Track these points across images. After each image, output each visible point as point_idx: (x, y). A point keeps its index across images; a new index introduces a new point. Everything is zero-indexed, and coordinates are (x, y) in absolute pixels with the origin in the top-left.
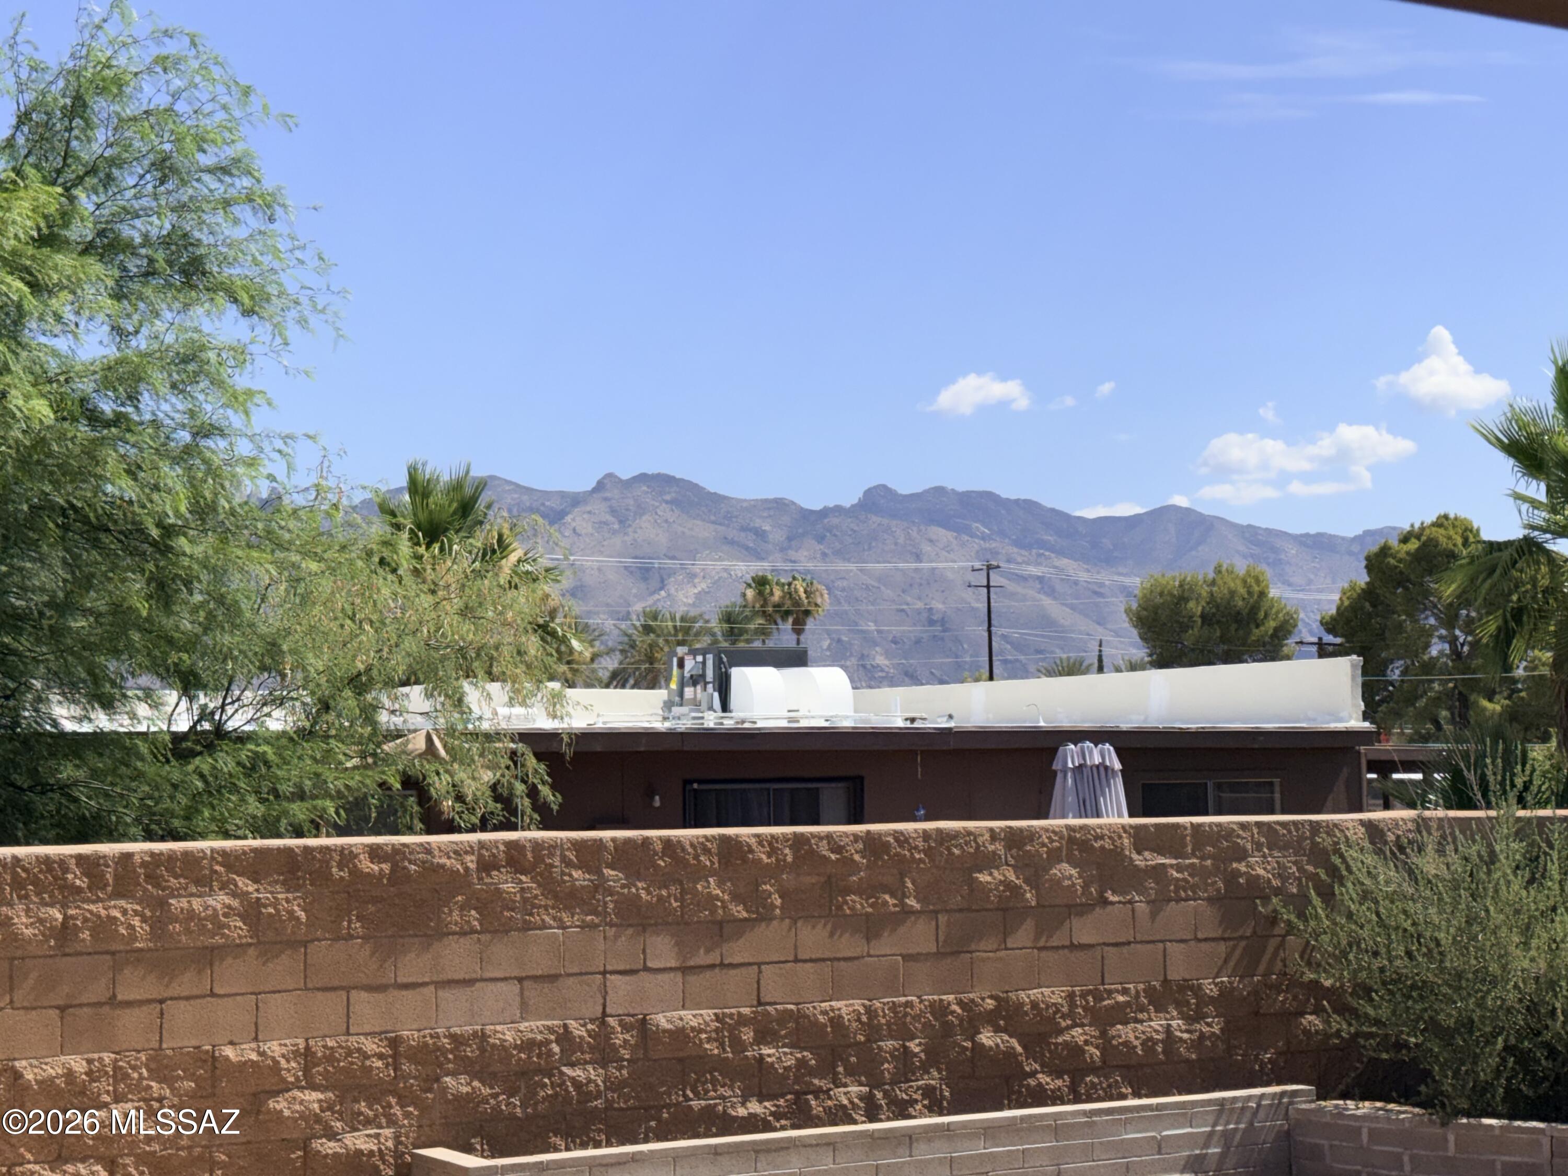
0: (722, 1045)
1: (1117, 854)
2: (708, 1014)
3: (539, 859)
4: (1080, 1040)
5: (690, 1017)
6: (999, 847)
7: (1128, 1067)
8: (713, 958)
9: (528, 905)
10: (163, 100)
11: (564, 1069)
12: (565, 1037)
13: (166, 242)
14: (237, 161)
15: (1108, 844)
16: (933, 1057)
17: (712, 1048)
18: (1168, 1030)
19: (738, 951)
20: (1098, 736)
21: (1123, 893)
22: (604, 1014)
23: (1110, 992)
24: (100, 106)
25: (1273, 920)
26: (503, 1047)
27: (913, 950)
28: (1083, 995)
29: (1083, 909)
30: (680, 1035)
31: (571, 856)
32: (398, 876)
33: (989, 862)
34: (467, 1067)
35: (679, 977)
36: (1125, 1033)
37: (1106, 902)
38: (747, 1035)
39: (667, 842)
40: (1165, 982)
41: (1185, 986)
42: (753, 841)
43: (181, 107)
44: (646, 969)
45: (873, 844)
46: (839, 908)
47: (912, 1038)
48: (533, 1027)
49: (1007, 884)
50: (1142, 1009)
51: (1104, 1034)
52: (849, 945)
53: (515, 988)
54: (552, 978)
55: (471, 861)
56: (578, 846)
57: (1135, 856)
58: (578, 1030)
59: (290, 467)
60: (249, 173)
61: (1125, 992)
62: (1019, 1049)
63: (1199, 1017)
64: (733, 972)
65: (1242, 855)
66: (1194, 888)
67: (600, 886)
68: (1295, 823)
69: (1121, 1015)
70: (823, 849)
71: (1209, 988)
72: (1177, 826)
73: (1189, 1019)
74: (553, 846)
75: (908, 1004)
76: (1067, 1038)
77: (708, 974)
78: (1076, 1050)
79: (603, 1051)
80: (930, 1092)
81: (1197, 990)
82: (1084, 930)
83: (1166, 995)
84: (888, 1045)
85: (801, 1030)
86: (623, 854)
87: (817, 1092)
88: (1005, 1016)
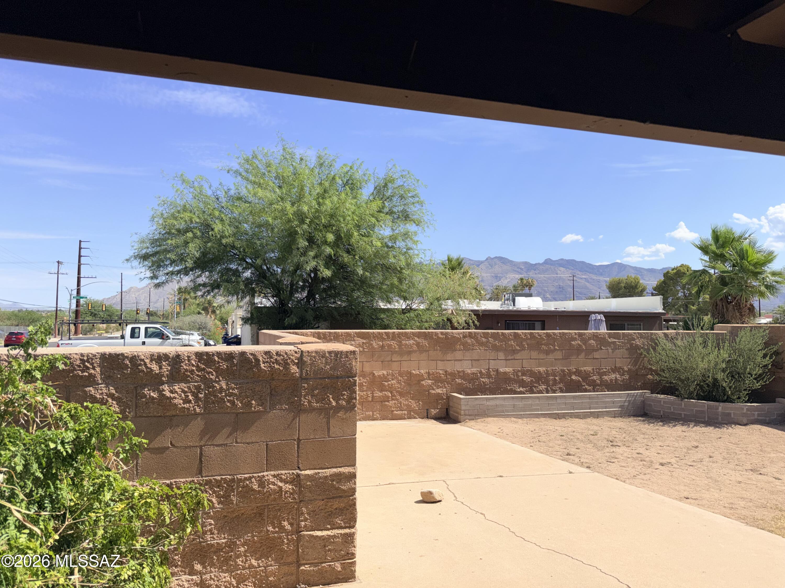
0: (514, 376)
1: (604, 338)
2: (511, 369)
3: (475, 336)
4: (595, 379)
5: (507, 370)
6: (577, 336)
7: (606, 385)
8: (512, 357)
9: (473, 345)
10: (402, 183)
11: (481, 379)
12: (481, 372)
13: (402, 212)
14: (416, 195)
15: (602, 336)
16: (561, 381)
17: (512, 376)
18: (616, 377)
19: (518, 356)
20: (599, 313)
21: (606, 347)
22: (489, 368)
23: (602, 369)
24: (390, 185)
25: (641, 354)
26: (468, 374)
27: (556, 358)
28: (596, 369)
29: (596, 350)
30: (505, 373)
31: (482, 335)
32: (447, 338)
33: (575, 339)
34: (460, 377)
35: (505, 361)
36: (606, 378)
37: (602, 349)
38: (520, 374)
39: (502, 333)
40: (615, 367)
41: (620, 368)
42: (521, 333)
43: (405, 185)
44: (498, 359)
45: (548, 335)
46: (540, 348)
47: (557, 376)
48: (474, 370)
49: (579, 344)
50: (610, 373)
51: (601, 378)
52: (542, 356)
53: (470, 362)
54: (478, 360)
55: (461, 336)
56: (483, 333)
57: (609, 339)
58: (483, 371)
59: (425, 256)
60: (418, 197)
61: (606, 369)
62: (581, 380)
63: (623, 375)
64: (517, 361)
65: (634, 340)
66: (623, 346)
67: (488, 342)
68: (647, 333)
69: (605, 374)
70: (537, 335)
71: (626, 369)
72: (619, 333)
73: (621, 375)
74: (478, 333)
75: (555, 369)
76: (592, 378)
77: (511, 361)
78: (594, 381)
79: (489, 376)
80: (560, 388)
81: (623, 369)
82: (596, 355)
83: (616, 369)
84: (551, 378)
85: (531, 373)
86: (493, 335)
87: (535, 387)
88: (578, 373)
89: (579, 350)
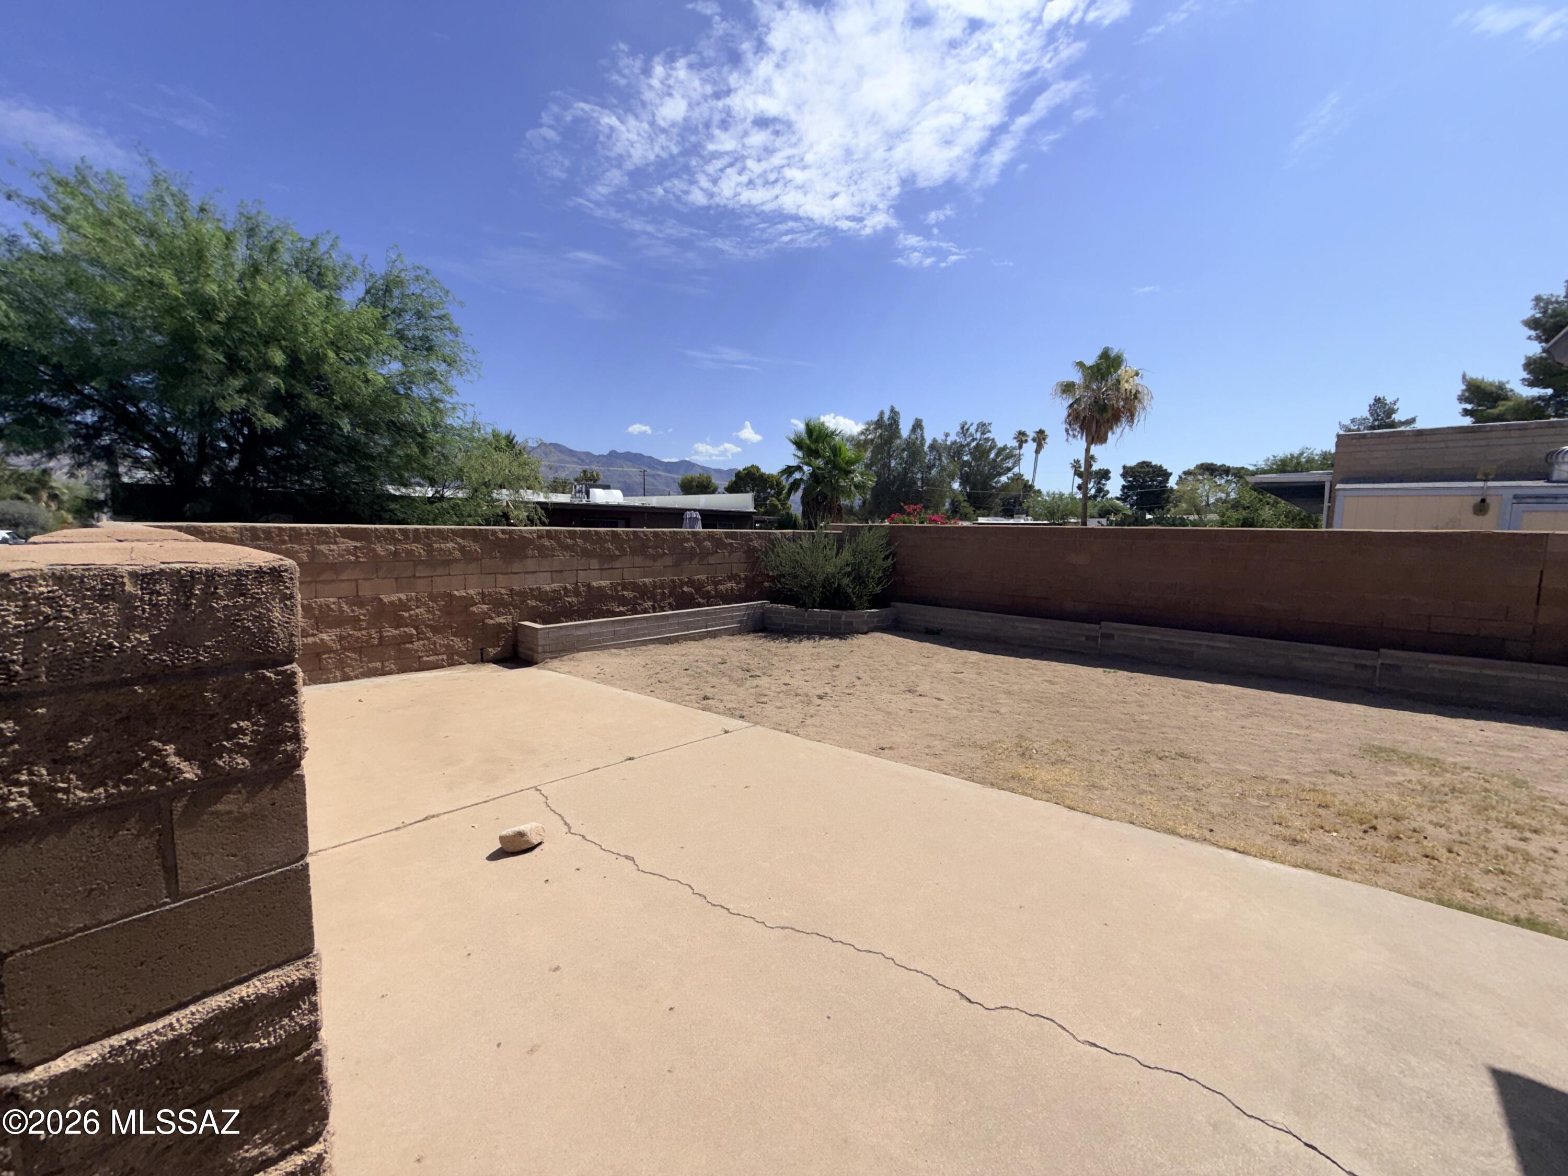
0: (612, 591)
1: (721, 539)
2: (608, 582)
3: (556, 535)
4: (710, 590)
5: (603, 583)
6: (690, 536)
7: (722, 597)
8: (610, 566)
9: (553, 549)
10: (418, 291)
11: (565, 598)
12: (565, 589)
13: (421, 339)
14: (444, 316)
15: (719, 537)
16: (671, 594)
17: (609, 592)
18: (732, 587)
19: (617, 564)
21: (722, 550)
22: (577, 582)
23: (717, 577)
24: (396, 292)
25: (758, 558)
26: (546, 592)
27: (666, 565)
28: (711, 577)
29: (712, 554)
30: (600, 588)
32: (511, 539)
33: (688, 540)
34: (534, 597)
35: (599, 571)
36: (721, 587)
37: (718, 552)
38: (619, 588)
39: (596, 532)
40: (732, 574)
41: (737, 575)
42: (621, 532)
43: (425, 294)
44: (590, 569)
45: (656, 534)
46: (646, 552)
47: (665, 589)
48: (555, 586)
49: (692, 547)
50: (725, 581)
51: (716, 588)
52: (648, 563)
53: (549, 574)
54: (561, 571)
55: (535, 535)
56: (569, 532)
58: (569, 587)
59: (465, 414)
60: (448, 319)
61: (721, 576)
62: (694, 592)
63: (740, 583)
64: (615, 570)
65: (752, 540)
66: (739, 549)
67: (576, 544)
69: (720, 583)
70: (642, 535)
71: (742, 576)
73: (737, 584)
74: (561, 532)
75: (665, 580)
76: (706, 589)
77: (608, 571)
78: (708, 592)
79: (577, 593)
80: (670, 604)
81: (739, 576)
82: (712, 560)
83: (732, 577)
84: (659, 591)
85: (635, 587)
86: (583, 535)
87: (639, 604)
88: (691, 583)
89: (691, 554)
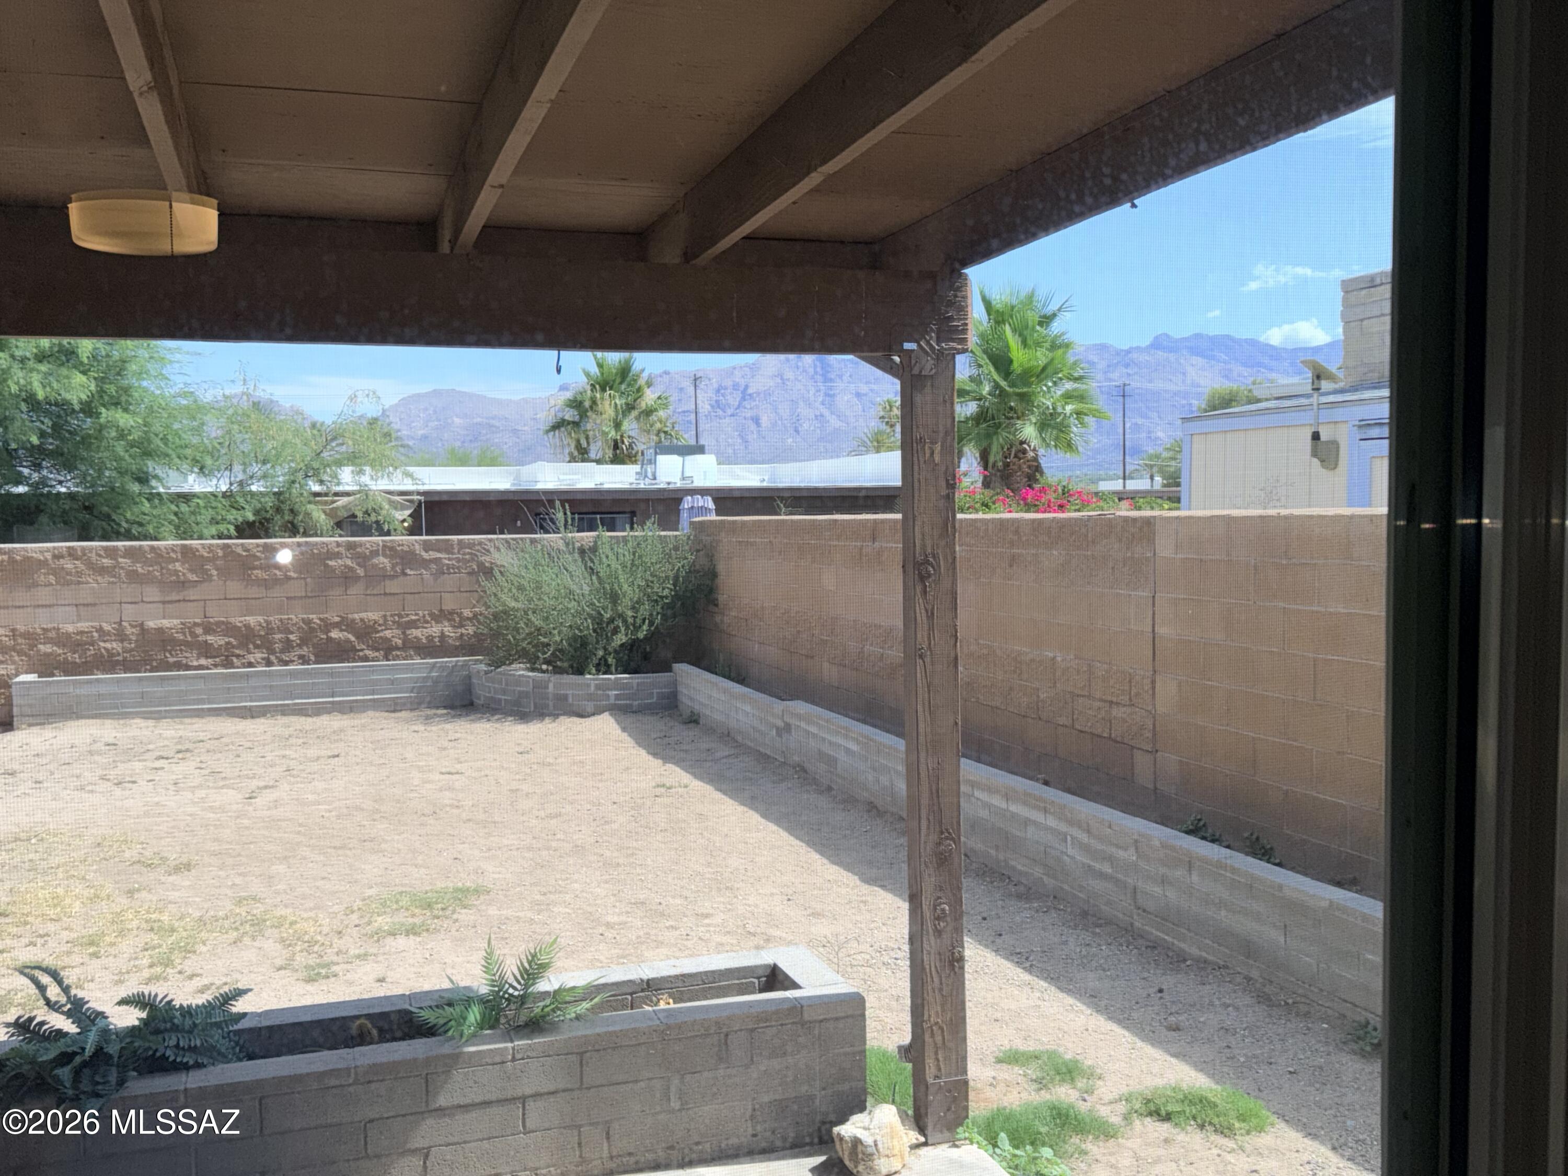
0: (184, 634)
1: (412, 553)
2: (177, 621)
3: (84, 554)
4: (389, 636)
5: (166, 623)
7: (419, 648)
8: (180, 597)
9: (79, 574)
11: (102, 644)
12: (100, 630)
15: (406, 548)
16: (304, 642)
17: (179, 636)
18: (442, 633)
19: (192, 594)
21: (416, 570)
22: (121, 621)
23: (408, 615)
26: (68, 633)
27: (289, 595)
28: (392, 616)
29: (392, 577)
30: (160, 630)
31: (102, 553)
32: (12, 561)
33: (337, 555)
34: (52, 641)
35: (161, 606)
36: (415, 633)
37: (406, 574)
38: (199, 631)
40: (441, 610)
41: (452, 613)
42: (199, 547)
44: (143, 601)
46: (249, 576)
47: (292, 633)
48: (83, 625)
49: (346, 566)
50: (427, 622)
51: (404, 633)
52: (254, 592)
53: (73, 608)
54: (93, 605)
55: (49, 555)
56: (106, 549)
57: (423, 553)
58: (106, 627)
61: (416, 614)
62: (353, 639)
63: (461, 626)
64: (189, 604)
65: (488, 553)
66: (458, 568)
67: (117, 565)
68: (522, 539)
69: (413, 624)
70: (239, 550)
71: (467, 613)
72: (449, 540)
73: (455, 627)
75: (289, 619)
76: (381, 634)
77: (177, 604)
78: (386, 640)
79: (121, 636)
80: (301, 657)
81: (460, 615)
82: (392, 586)
83: (441, 616)
88: (346, 624)
89: (348, 578)
